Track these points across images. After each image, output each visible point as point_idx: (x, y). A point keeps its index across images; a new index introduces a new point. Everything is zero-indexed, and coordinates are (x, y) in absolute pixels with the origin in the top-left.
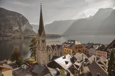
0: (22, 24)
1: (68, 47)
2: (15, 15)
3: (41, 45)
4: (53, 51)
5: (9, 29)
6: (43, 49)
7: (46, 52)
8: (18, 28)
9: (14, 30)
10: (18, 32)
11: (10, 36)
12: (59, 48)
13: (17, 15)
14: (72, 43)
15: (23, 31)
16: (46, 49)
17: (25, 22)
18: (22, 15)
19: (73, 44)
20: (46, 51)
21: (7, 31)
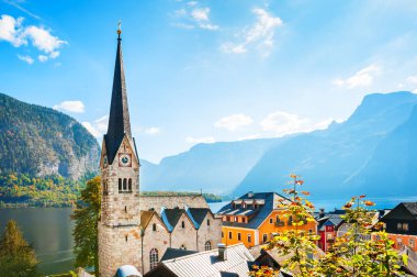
0: (72, 153)
1: (240, 221)
2: (46, 120)
3: (116, 199)
4: (170, 232)
5: (24, 171)
6: (123, 222)
7: (136, 235)
8: (55, 169)
9: (39, 175)
10: (56, 182)
11: (24, 198)
12: (199, 221)
13: (56, 118)
14: (260, 202)
15: (75, 179)
16: (137, 220)
17: (85, 145)
18: (72, 119)
19: (261, 206)
20: (139, 232)
21: (14, 177)
